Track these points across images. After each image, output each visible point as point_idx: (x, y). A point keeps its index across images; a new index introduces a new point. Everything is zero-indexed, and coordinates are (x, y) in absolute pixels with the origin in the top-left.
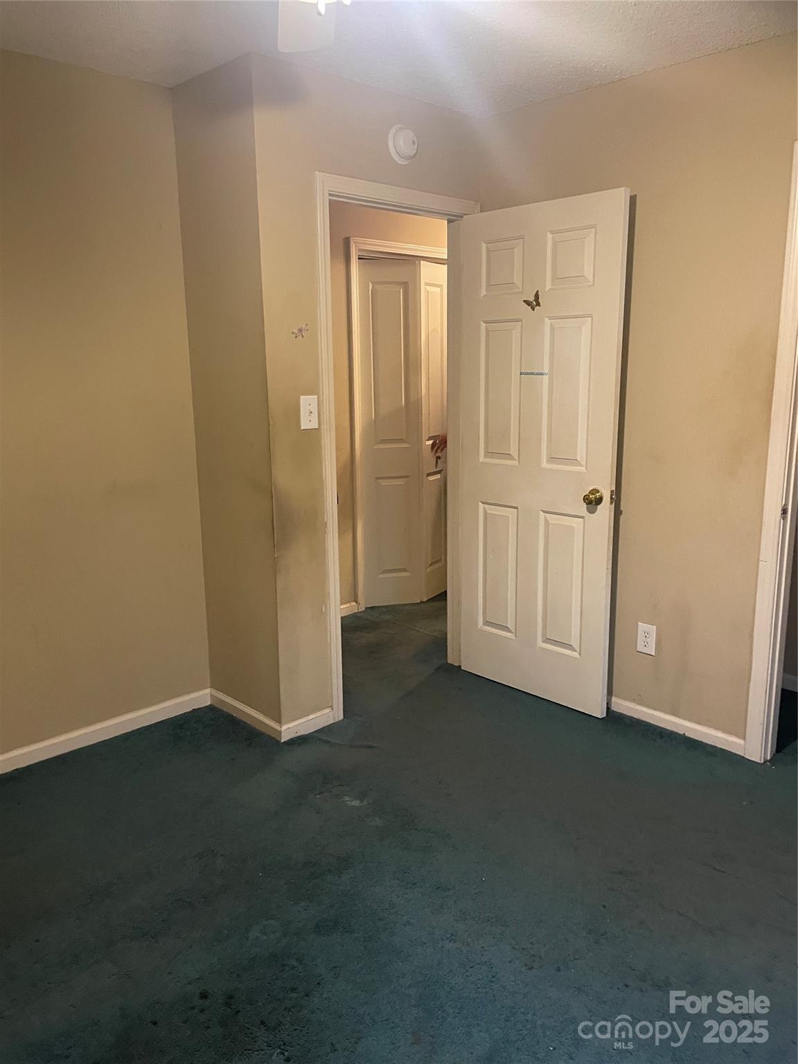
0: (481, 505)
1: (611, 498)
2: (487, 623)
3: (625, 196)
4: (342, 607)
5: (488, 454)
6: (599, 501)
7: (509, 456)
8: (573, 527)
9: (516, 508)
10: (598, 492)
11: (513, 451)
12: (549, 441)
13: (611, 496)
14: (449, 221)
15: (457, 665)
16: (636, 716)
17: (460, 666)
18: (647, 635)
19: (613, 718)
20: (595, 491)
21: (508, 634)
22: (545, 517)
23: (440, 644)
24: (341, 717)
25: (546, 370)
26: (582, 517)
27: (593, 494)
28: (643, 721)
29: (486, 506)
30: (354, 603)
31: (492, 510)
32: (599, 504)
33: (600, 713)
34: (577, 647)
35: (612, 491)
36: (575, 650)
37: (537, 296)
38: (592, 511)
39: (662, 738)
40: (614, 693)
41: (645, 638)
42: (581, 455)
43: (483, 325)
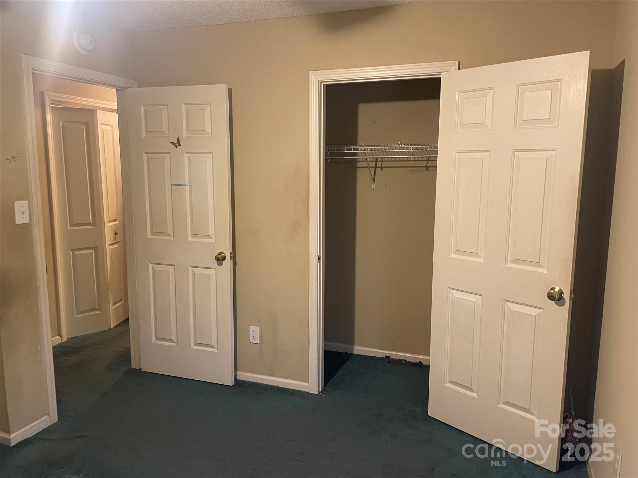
0: (150, 265)
1: (231, 257)
2: (158, 339)
3: (226, 90)
4: (52, 339)
5: (153, 233)
6: (224, 258)
7: (167, 234)
8: (210, 275)
9: (174, 265)
10: (223, 253)
11: (170, 230)
12: (192, 225)
13: (231, 255)
14: (117, 90)
15: (139, 368)
16: (251, 380)
17: (141, 369)
18: (255, 332)
19: (239, 383)
20: (221, 253)
21: (172, 344)
22: (192, 270)
23: (126, 356)
24: (56, 420)
25: (187, 183)
26: (215, 269)
27: (220, 255)
28: (255, 383)
29: (154, 265)
30: (58, 337)
31: (158, 268)
32: (224, 261)
33: (230, 382)
34: (215, 346)
35: (231, 253)
36: (214, 348)
37: (178, 140)
38: (220, 265)
39: (266, 391)
40: (238, 369)
41: (253, 335)
42: (212, 232)
43: (145, 155)
